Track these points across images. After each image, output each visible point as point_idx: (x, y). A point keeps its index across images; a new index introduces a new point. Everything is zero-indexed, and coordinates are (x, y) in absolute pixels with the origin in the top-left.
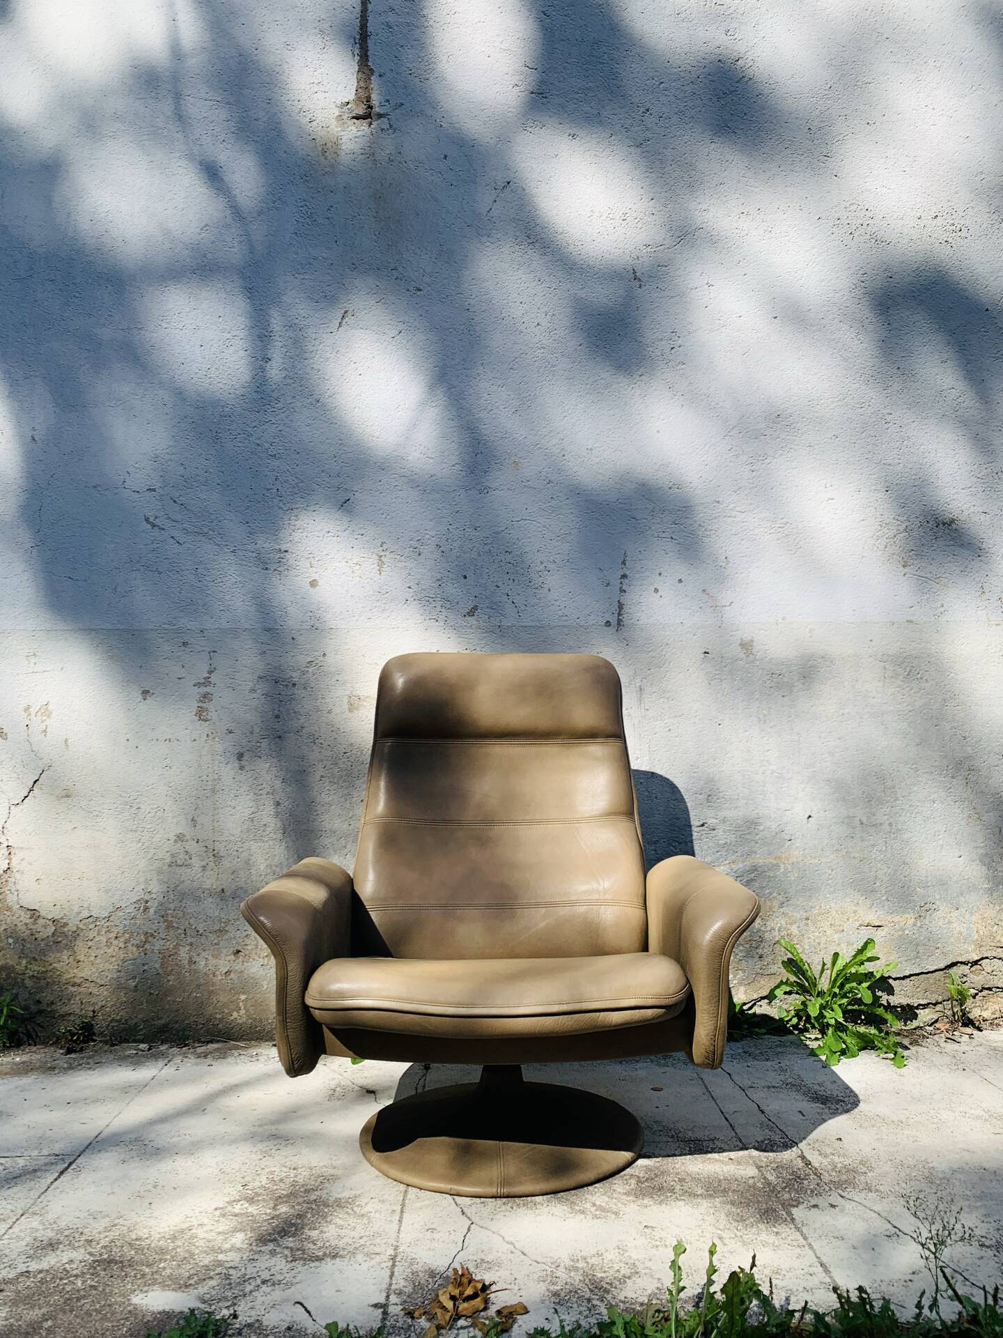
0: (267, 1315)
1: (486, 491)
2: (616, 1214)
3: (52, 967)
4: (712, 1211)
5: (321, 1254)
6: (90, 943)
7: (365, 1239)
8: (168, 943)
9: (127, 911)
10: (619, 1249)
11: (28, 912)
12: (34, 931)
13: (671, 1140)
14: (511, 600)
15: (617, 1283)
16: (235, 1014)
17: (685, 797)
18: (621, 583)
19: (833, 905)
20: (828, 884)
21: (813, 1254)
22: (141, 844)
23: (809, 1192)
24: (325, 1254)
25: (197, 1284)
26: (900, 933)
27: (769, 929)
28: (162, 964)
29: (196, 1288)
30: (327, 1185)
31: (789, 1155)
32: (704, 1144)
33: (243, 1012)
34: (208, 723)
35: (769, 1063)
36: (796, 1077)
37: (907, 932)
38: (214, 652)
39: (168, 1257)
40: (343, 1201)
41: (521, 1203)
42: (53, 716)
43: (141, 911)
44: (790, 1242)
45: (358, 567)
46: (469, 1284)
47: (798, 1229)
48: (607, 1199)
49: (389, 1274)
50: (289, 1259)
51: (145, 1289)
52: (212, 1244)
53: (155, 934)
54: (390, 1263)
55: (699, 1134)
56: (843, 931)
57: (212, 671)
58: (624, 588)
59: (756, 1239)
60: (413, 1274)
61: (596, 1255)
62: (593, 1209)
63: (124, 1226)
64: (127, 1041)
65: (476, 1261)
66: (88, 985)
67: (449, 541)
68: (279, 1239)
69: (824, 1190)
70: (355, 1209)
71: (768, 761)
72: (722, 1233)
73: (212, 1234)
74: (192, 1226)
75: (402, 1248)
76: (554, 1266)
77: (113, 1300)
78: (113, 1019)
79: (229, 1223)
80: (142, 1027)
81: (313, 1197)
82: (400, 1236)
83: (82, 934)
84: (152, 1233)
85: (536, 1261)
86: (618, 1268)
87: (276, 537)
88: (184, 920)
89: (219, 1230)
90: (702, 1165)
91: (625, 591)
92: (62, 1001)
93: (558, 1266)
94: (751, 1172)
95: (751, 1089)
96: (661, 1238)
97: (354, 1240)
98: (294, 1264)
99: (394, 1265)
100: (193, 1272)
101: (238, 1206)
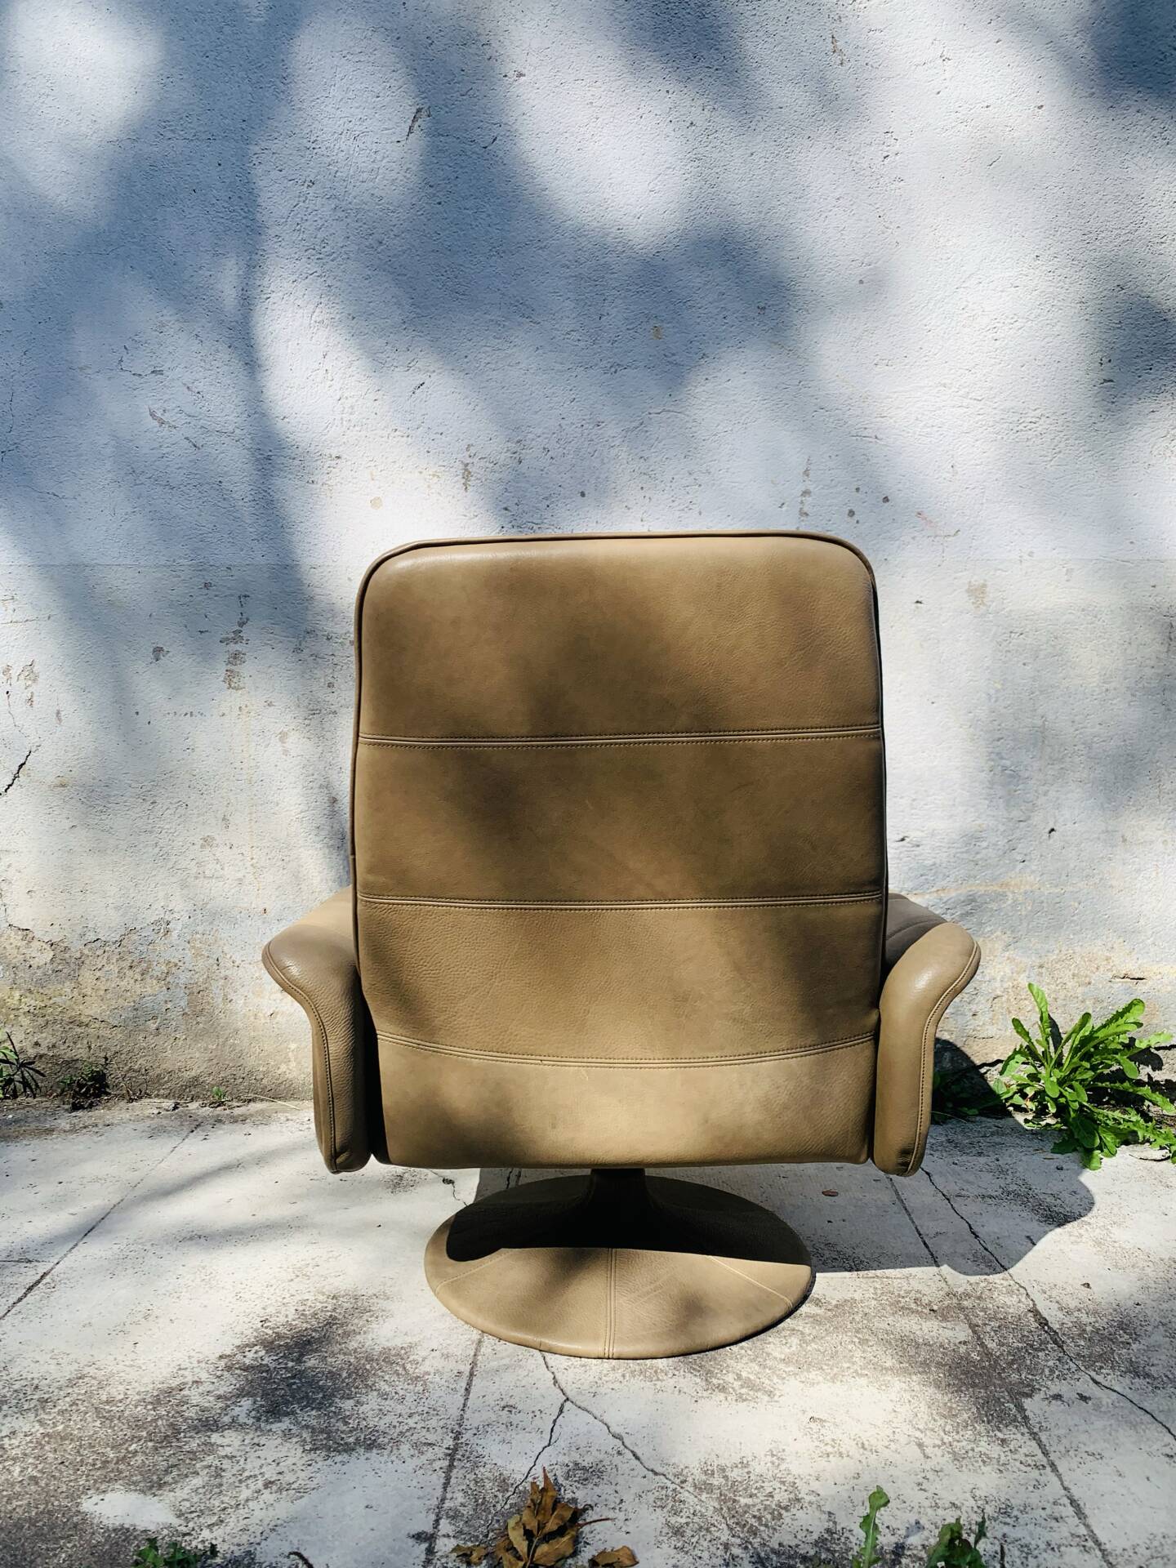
0: (264, 1543)
1: (613, 369)
2: (770, 1394)
3: (51, 1002)
4: (907, 1396)
5: (351, 1440)
6: (98, 974)
7: (416, 1418)
8: (197, 976)
9: (143, 935)
10: (773, 1455)
11: (20, 932)
12: (28, 956)
15: (769, 1517)
16: (283, 1068)
18: (802, 502)
19: (1078, 949)
20: (1072, 921)
21: (1059, 1483)
22: (157, 849)
23: (1047, 1371)
24: (357, 1443)
25: (176, 1482)
27: (987, 978)
28: (189, 1002)
29: (172, 1490)
30: (374, 1325)
31: (1013, 1307)
32: (896, 1282)
33: (293, 1064)
34: (240, 692)
35: (982, 1160)
36: (1021, 1182)
38: (245, 596)
39: (144, 1434)
40: (393, 1352)
41: (637, 1368)
42: (40, 680)
43: (161, 934)
44: (1023, 1459)
45: (435, 480)
46: (554, 1509)
47: (1034, 1436)
48: (757, 1368)
49: (443, 1481)
50: (307, 1447)
51: (103, 1487)
52: (207, 1414)
53: (180, 964)
54: (447, 1463)
56: (1089, 983)
57: (244, 623)
58: (805, 509)
59: (973, 1450)
60: (477, 1482)
61: (740, 1466)
62: (737, 1384)
63: (95, 1378)
64: (149, 1096)
65: (567, 1466)
66: (97, 1026)
67: (561, 442)
68: (298, 1411)
69: (1069, 1369)
70: (408, 1366)
71: (998, 754)
72: (922, 1436)
73: (208, 1398)
74: (184, 1384)
75: (466, 1436)
76: (678, 1481)
77: (56, 1503)
78: (130, 1069)
79: (234, 1382)
80: (166, 1079)
81: (353, 1343)
82: (465, 1416)
83: (87, 962)
84: (129, 1392)
85: (652, 1471)
86: (771, 1490)
87: (324, 438)
88: (215, 947)
89: (221, 1392)
90: (892, 1318)
91: (807, 514)
92: (67, 1045)
93: (683, 1482)
94: (963, 1334)
95: (958, 1199)
96: (833, 1440)
97: (400, 1419)
98: (313, 1455)
99: (451, 1466)
100: (173, 1461)
101: (251, 1355)
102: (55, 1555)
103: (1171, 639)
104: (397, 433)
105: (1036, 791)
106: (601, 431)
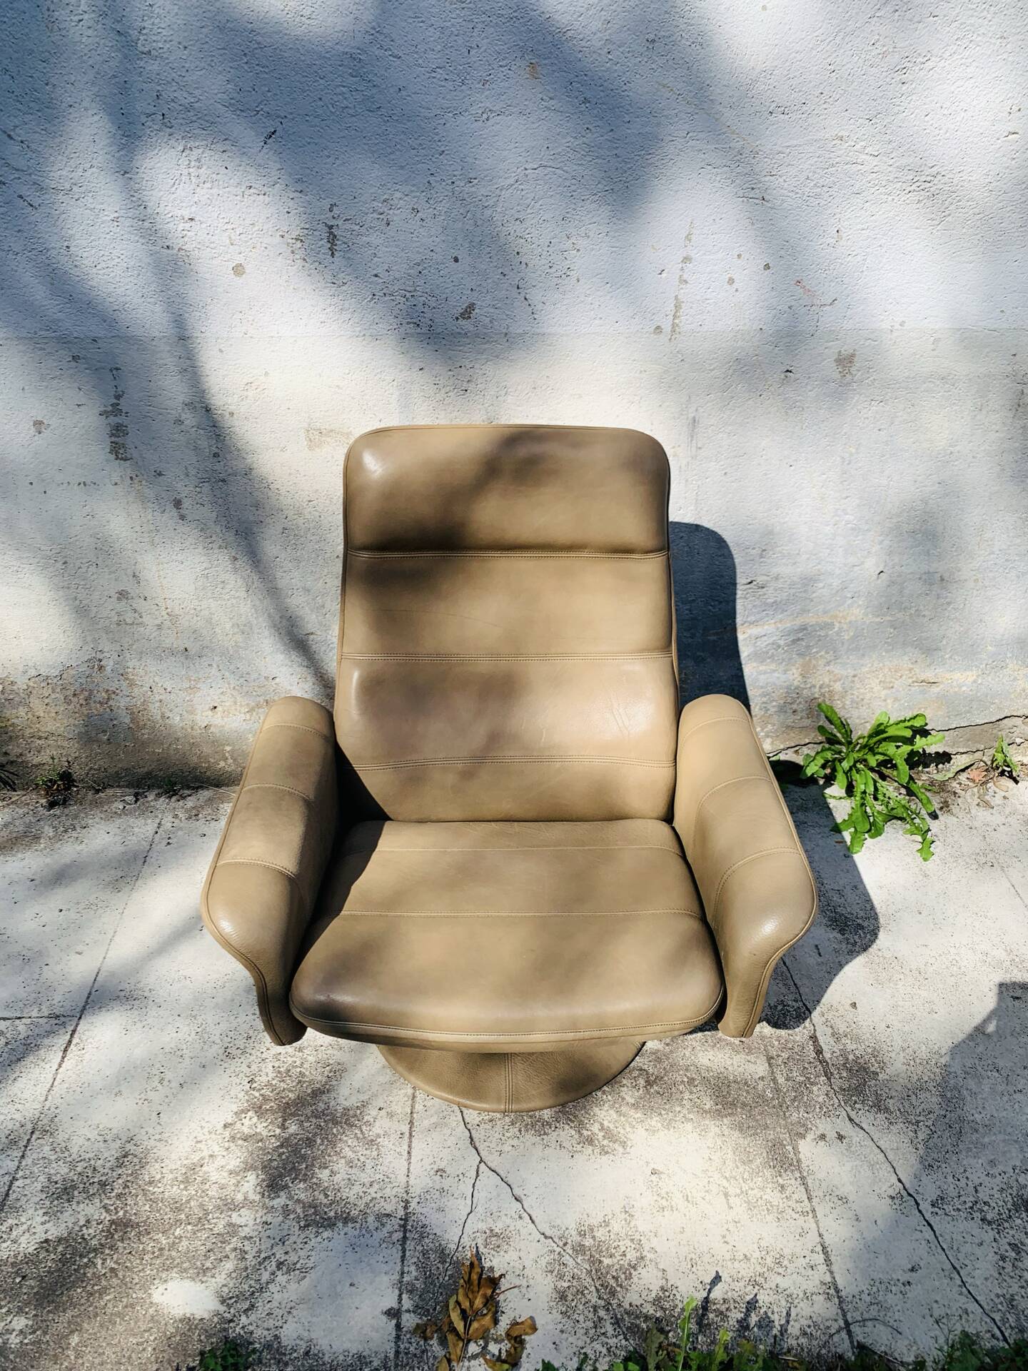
0: (285, 1326)
1: (485, 116)
2: (624, 1144)
3: (10, 722)
4: (719, 1142)
5: (332, 1214)
7: (376, 1186)
8: (135, 700)
9: (80, 670)
10: (626, 1212)
14: (523, 295)
15: (623, 1277)
16: (222, 766)
17: (734, 552)
18: (682, 269)
19: (887, 663)
20: (886, 643)
21: (816, 1229)
22: (78, 602)
23: (818, 1108)
24: (336, 1217)
25: (215, 1268)
26: (956, 690)
27: (809, 686)
28: (132, 719)
29: (213, 1277)
30: (334, 1083)
31: (800, 1034)
33: (230, 761)
34: (128, 462)
37: (964, 689)
38: (117, 368)
39: (183, 1216)
40: (351, 1113)
43: (96, 670)
44: (795, 1205)
45: (299, 244)
46: (479, 1286)
47: (803, 1180)
48: (615, 1115)
49: (400, 1254)
50: (302, 1224)
51: (164, 1276)
52: (224, 1192)
53: (118, 691)
54: (401, 1235)
56: (892, 687)
57: (120, 396)
58: (685, 277)
59: (761, 1197)
60: (424, 1254)
61: (603, 1225)
62: (601, 1135)
63: (135, 1156)
64: (113, 787)
65: (485, 1233)
66: (55, 738)
67: (431, 202)
68: (291, 1185)
69: (833, 1105)
70: (364, 1129)
71: (843, 510)
72: (727, 1185)
73: (223, 1173)
74: (203, 1158)
75: (413, 1205)
76: (561, 1244)
77: (134, 1296)
78: (91, 768)
79: (239, 1154)
80: (123, 774)
82: (410, 1183)
83: (34, 692)
84: (164, 1171)
85: (544, 1234)
86: (624, 1248)
87: (174, 196)
88: (147, 678)
89: (230, 1167)
90: (712, 1053)
91: (686, 282)
92: (32, 753)
93: (565, 1244)
94: (762, 1066)
96: (667, 1193)
97: (364, 1189)
98: (307, 1232)
99: (405, 1238)
100: (209, 1245)
101: (246, 1122)
102: (144, 1350)
103: (1019, 405)
104: (252, 190)
105: (873, 541)
106: (473, 189)
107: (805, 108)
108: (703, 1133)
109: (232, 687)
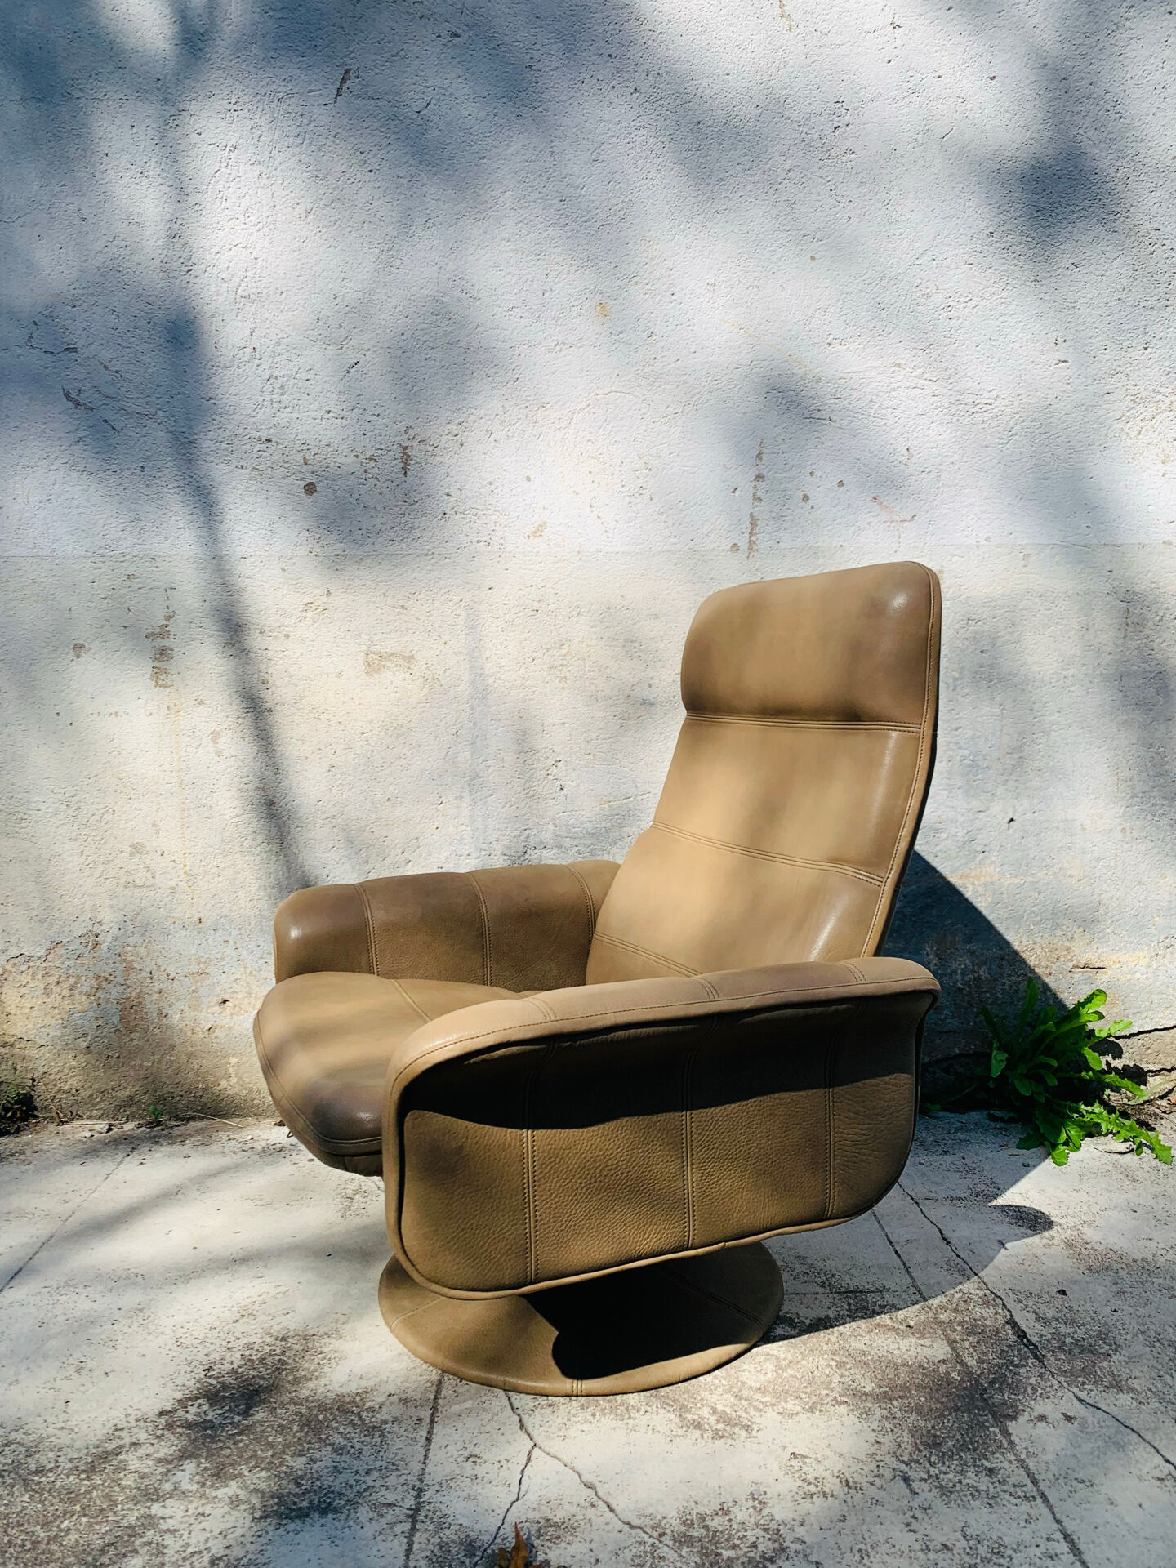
1: (558, 348)
2: (748, 1428)
4: (889, 1425)
5: (305, 1504)
6: (23, 991)
7: (375, 1475)
8: (129, 990)
9: (71, 948)
10: (754, 1499)
13: (820, 1290)
14: (596, 513)
16: (224, 1084)
18: (755, 487)
19: (1038, 940)
20: (1032, 912)
21: (1051, 1516)
22: (84, 858)
23: (1030, 1391)
24: (311, 1507)
26: (1129, 977)
28: (122, 1018)
30: (326, 1369)
31: (990, 1319)
32: (870, 1297)
33: (234, 1080)
34: (168, 690)
35: (948, 1159)
36: (988, 1182)
37: (1138, 976)
38: (172, 589)
39: (77, 1508)
40: (347, 1399)
41: (607, 1405)
43: (89, 948)
44: (1012, 1489)
45: (373, 464)
47: (1022, 1463)
48: (732, 1400)
49: (405, 1547)
50: (257, 1515)
52: (146, 1482)
53: (111, 978)
54: (408, 1526)
55: (861, 1281)
57: (170, 617)
58: (759, 494)
59: (960, 1482)
60: (441, 1547)
61: (720, 1513)
62: (713, 1419)
63: (22, 1445)
64: (80, 1117)
65: (538, 1522)
66: (23, 1045)
67: (505, 424)
68: (246, 1473)
69: (1052, 1386)
70: (364, 1415)
71: (956, 743)
72: (906, 1469)
73: (148, 1462)
74: (121, 1447)
75: (429, 1494)
76: (656, 1534)
78: (60, 1090)
79: (176, 1442)
80: (98, 1100)
81: (304, 1391)
82: (427, 1470)
83: (10, 978)
84: (60, 1460)
85: (628, 1524)
86: (754, 1539)
87: (253, 420)
88: (148, 960)
89: (161, 1455)
90: (868, 1337)
91: (760, 500)
93: (662, 1535)
94: (941, 1351)
95: (927, 1202)
96: (816, 1478)
97: (357, 1477)
98: (263, 1524)
99: (413, 1529)
100: (109, 1538)
101: (193, 1410)
103: (1127, 625)
104: (331, 415)
105: (995, 781)
106: (547, 413)
107: (860, 340)
108: (864, 1416)
109: (248, 971)
